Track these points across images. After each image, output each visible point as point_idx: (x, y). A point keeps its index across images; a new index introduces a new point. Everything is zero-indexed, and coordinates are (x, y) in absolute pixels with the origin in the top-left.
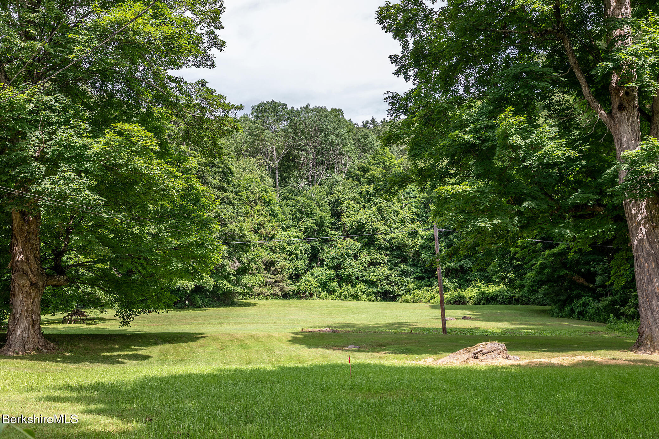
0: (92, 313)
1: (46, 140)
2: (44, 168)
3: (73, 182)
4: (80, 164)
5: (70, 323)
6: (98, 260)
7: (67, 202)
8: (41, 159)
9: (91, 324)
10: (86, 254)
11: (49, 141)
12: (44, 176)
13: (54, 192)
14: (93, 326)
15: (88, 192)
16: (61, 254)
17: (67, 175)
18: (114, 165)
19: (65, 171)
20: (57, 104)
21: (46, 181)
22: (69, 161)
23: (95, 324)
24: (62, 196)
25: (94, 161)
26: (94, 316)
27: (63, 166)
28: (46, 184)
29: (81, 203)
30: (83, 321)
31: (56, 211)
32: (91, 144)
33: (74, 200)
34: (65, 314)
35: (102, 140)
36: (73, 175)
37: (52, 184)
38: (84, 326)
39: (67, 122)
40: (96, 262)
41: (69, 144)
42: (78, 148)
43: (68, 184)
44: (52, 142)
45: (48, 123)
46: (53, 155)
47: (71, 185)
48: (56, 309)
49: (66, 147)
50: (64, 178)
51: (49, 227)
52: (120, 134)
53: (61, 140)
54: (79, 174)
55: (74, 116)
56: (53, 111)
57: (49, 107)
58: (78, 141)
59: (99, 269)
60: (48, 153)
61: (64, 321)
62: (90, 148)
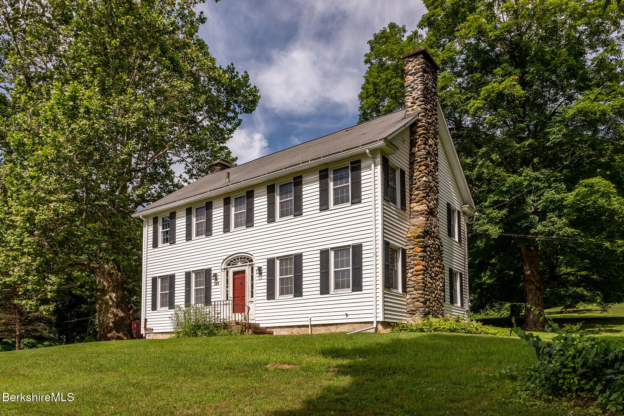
0: (581, 306)
1: (538, 200)
2: (538, 218)
3: (556, 224)
4: (561, 210)
5: (566, 313)
6: (580, 269)
7: (554, 237)
8: (536, 212)
9: (581, 313)
10: (572, 267)
11: (539, 200)
12: (538, 222)
13: (545, 232)
14: (582, 315)
15: (567, 228)
16: (554, 268)
17: (552, 220)
18: (585, 207)
19: (551, 218)
20: (542, 176)
21: (539, 226)
22: (553, 211)
23: (584, 313)
24: (551, 233)
25: (569, 207)
26: (583, 309)
27: (550, 215)
28: (540, 227)
29: (564, 236)
30: (575, 312)
31: (547, 243)
32: (567, 197)
33: (558, 234)
34: (562, 307)
35: (574, 193)
36: (556, 219)
37: (543, 227)
38: (576, 315)
39: (549, 187)
40: (578, 271)
41: (552, 200)
42: (559, 201)
43: (553, 225)
44: (541, 201)
45: (537, 188)
46: (543, 209)
47: (556, 226)
48: (555, 305)
49: (551, 202)
50: (551, 222)
51: (545, 253)
52: (585, 186)
53: (547, 199)
54: (560, 217)
55: (555, 181)
56: (540, 181)
57: (537, 179)
58: (558, 197)
59: (581, 276)
60: (539, 208)
61: (561, 312)
62: (566, 200)
